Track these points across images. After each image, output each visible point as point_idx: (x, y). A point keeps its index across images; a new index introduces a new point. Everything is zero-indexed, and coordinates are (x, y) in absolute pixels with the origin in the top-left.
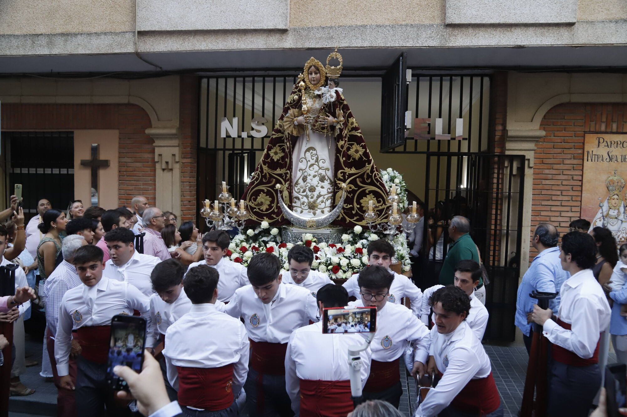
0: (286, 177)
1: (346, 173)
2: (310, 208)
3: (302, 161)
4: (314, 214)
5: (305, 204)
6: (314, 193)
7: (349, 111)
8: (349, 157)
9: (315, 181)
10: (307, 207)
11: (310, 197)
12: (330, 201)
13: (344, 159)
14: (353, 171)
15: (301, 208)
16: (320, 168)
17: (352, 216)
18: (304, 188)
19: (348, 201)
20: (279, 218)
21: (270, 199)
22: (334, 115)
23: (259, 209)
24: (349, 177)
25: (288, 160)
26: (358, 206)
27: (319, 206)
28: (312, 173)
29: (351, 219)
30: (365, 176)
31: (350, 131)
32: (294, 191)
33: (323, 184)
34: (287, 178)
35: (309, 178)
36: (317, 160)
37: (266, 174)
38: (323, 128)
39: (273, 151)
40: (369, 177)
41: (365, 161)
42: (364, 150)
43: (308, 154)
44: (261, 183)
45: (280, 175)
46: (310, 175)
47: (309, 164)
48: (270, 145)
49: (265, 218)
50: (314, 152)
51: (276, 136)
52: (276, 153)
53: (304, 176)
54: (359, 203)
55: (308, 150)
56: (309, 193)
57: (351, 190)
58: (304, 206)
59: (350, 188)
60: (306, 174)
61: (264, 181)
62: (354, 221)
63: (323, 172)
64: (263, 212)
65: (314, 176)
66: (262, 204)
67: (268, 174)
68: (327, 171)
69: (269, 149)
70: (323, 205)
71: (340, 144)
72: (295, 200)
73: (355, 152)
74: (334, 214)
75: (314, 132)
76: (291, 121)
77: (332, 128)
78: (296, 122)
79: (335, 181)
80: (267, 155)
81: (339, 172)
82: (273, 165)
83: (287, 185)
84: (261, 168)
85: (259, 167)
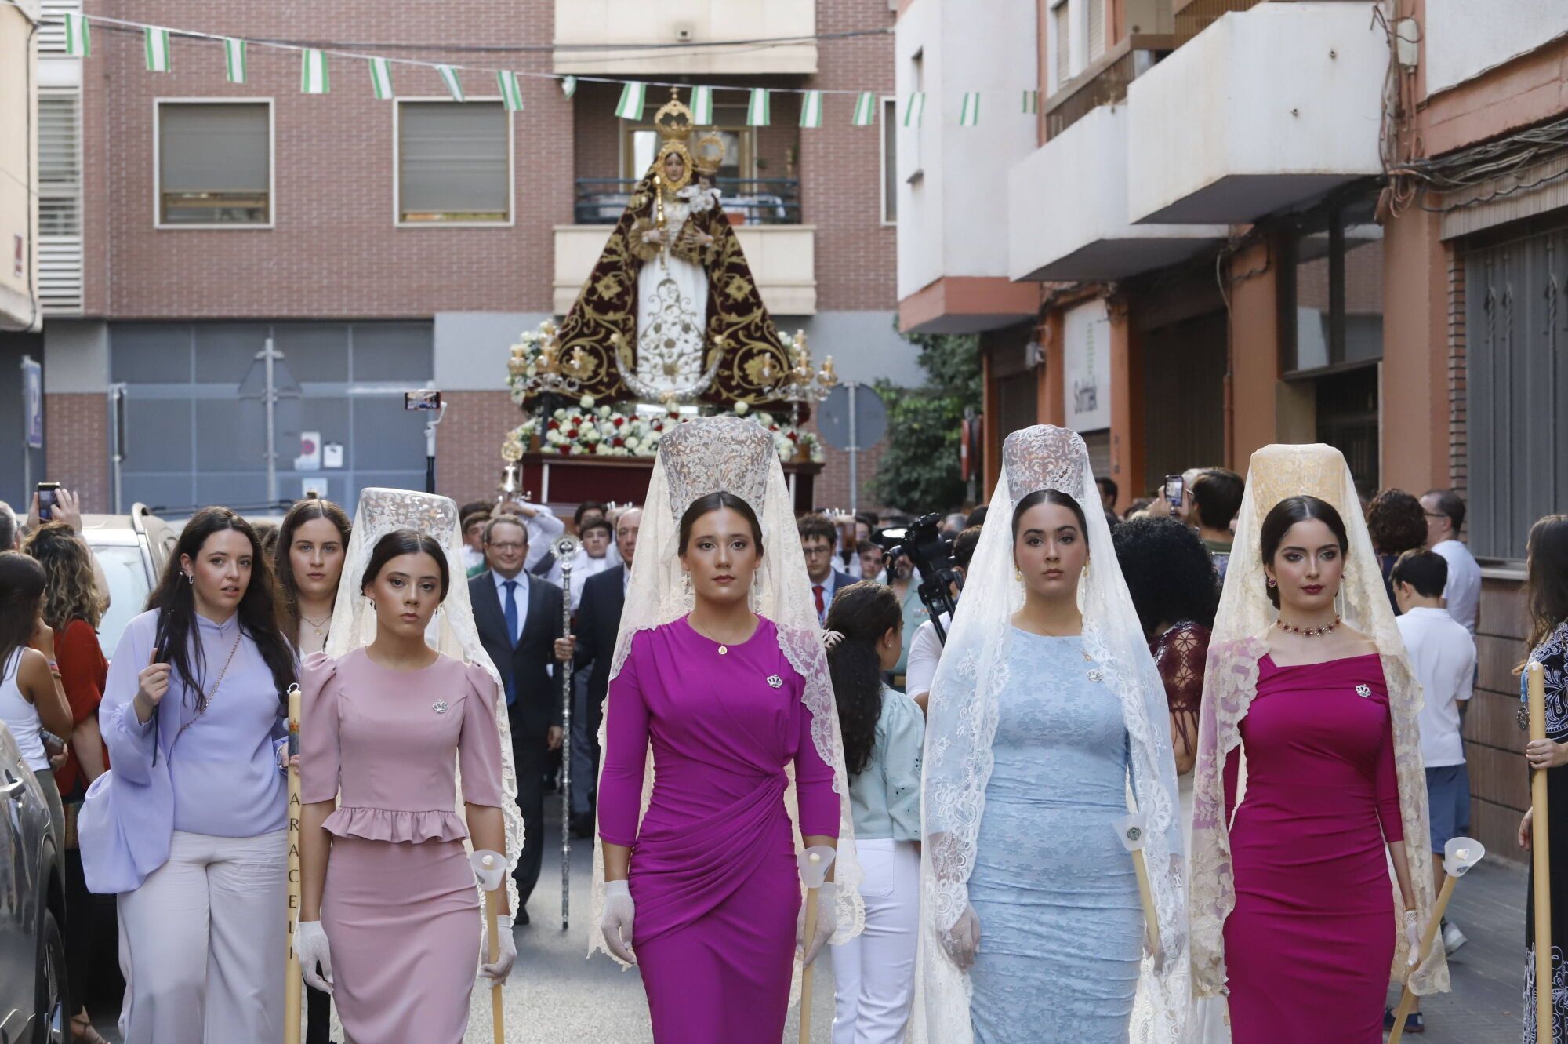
0: (625, 324)
1: (723, 321)
2: (666, 373)
3: (653, 299)
4: (674, 382)
5: (659, 367)
6: (672, 350)
8: (727, 296)
9: (675, 332)
10: (661, 372)
11: (666, 356)
12: (699, 363)
13: (721, 299)
14: (734, 318)
15: (651, 373)
16: (683, 312)
17: (730, 389)
18: (657, 343)
19: (726, 364)
20: (613, 392)
21: (596, 361)
22: (707, 230)
24: (727, 328)
25: (629, 300)
26: (741, 374)
27: (682, 371)
28: (671, 319)
29: (729, 393)
30: (753, 327)
31: (730, 256)
32: (639, 348)
34: (628, 327)
35: (664, 328)
36: (678, 299)
37: (589, 320)
38: (690, 250)
39: (602, 283)
40: (758, 328)
41: (753, 305)
42: (750, 286)
43: (663, 290)
44: (581, 335)
45: (615, 323)
46: (666, 322)
47: (665, 304)
48: (597, 274)
49: (586, 391)
50: (673, 287)
51: (609, 259)
52: (608, 287)
53: (657, 324)
54: (741, 368)
55: (664, 283)
56: (665, 350)
57: (730, 348)
58: (657, 369)
60: (659, 321)
61: (585, 330)
62: (734, 396)
63: (687, 319)
64: (584, 381)
65: (674, 324)
66: (581, 368)
67: (592, 321)
68: (693, 317)
69: (595, 279)
70: (686, 369)
71: (716, 275)
72: (640, 362)
73: (737, 290)
74: (704, 382)
75: (673, 253)
76: (639, 237)
77: (703, 249)
78: (645, 239)
79: (707, 333)
80: (592, 291)
81: (713, 320)
82: (602, 306)
83: (628, 337)
84: (582, 310)
85: (578, 308)
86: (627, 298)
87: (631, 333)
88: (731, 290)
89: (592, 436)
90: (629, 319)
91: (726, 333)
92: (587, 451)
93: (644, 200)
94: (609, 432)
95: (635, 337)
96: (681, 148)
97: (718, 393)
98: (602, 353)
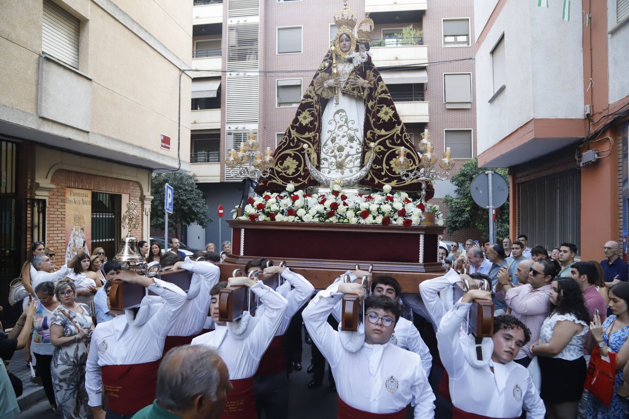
0: (314, 139)
1: (375, 134)
2: (338, 168)
3: (331, 123)
4: (343, 173)
5: (333, 164)
6: (342, 153)
7: (379, 76)
8: (379, 119)
9: (344, 142)
10: (335, 167)
11: (338, 157)
12: (359, 160)
13: (374, 119)
14: (383, 132)
15: (328, 168)
16: (349, 129)
17: (380, 177)
18: (333, 149)
19: (377, 161)
20: (306, 181)
21: (297, 163)
22: (364, 77)
23: (285, 173)
24: (378, 139)
25: (317, 124)
26: (388, 167)
27: (348, 166)
28: (341, 134)
29: (380, 180)
30: (395, 137)
31: (380, 94)
32: (322, 153)
33: (352, 144)
34: (316, 140)
35: (337, 139)
36: (346, 121)
37: (294, 138)
38: (354, 90)
39: (302, 115)
40: (398, 137)
41: (395, 123)
42: (393, 112)
43: (337, 116)
44: (289, 147)
45: (308, 139)
46: (339, 135)
47: (338, 125)
48: (299, 110)
49: (291, 181)
50: (344, 114)
51: (306, 101)
52: (305, 118)
53: (333, 137)
54: (388, 164)
55: (338, 112)
56: (337, 153)
57: (380, 151)
58: (332, 166)
59: (380, 149)
60: (334, 135)
61: (291, 144)
62: (383, 182)
63: (352, 133)
64: (289, 175)
65: (343, 137)
66: (288, 168)
67: (295, 139)
68: (356, 132)
70: (351, 165)
71: (370, 104)
72: (323, 161)
73: (385, 114)
74: (363, 173)
75: (344, 94)
76: (321, 84)
78: (325, 85)
79: (364, 141)
80: (296, 120)
81: (369, 132)
82: (302, 129)
84: (289, 132)
85: (287, 131)
88: (381, 115)
90: (316, 136)
91: (377, 142)
93: (327, 64)
95: (319, 146)
96: (348, 31)
97: (372, 180)
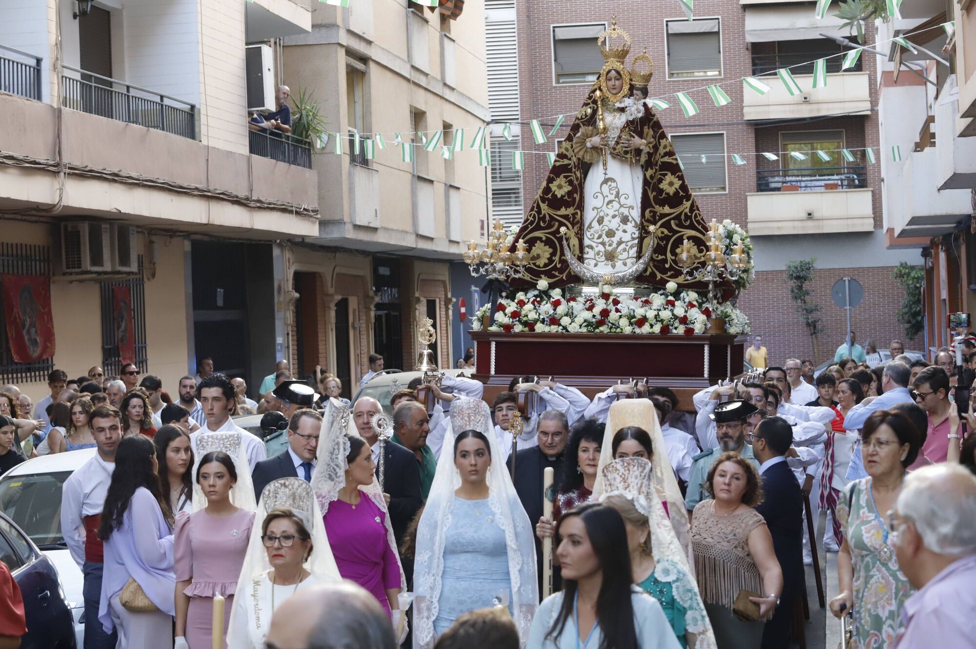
0: (574, 218)
1: (656, 212)
2: (607, 259)
3: (597, 196)
4: (614, 266)
5: (601, 254)
6: (612, 239)
7: (661, 131)
8: (661, 191)
9: (614, 224)
10: (603, 258)
11: (607, 244)
12: (635, 249)
13: (654, 193)
14: (667, 209)
15: (595, 259)
16: (622, 206)
17: (664, 271)
18: (600, 233)
19: (659, 249)
20: (564, 275)
21: (551, 250)
22: (641, 135)
23: (534, 264)
24: (660, 220)
25: (577, 197)
26: (673, 258)
27: (620, 257)
28: (611, 212)
29: (663, 274)
30: (683, 217)
31: (662, 157)
32: (585, 238)
33: (625, 227)
34: (576, 220)
35: (606, 219)
36: (617, 195)
37: (545, 215)
38: (626, 152)
39: (556, 183)
40: (687, 217)
41: (683, 197)
42: (680, 182)
43: (605, 188)
44: (538, 228)
45: (566, 217)
46: (608, 215)
47: (607, 200)
48: (552, 175)
49: (543, 276)
50: (614, 185)
51: (561, 163)
52: (560, 187)
53: (600, 217)
54: (674, 253)
55: (605, 182)
56: (606, 239)
57: (663, 235)
58: (600, 256)
59: (662, 233)
60: (602, 214)
61: (542, 224)
62: (667, 277)
63: (625, 211)
64: (540, 268)
65: (614, 217)
66: (538, 257)
67: (547, 216)
68: (631, 210)
69: (550, 180)
70: (625, 255)
71: (650, 172)
72: (587, 250)
73: (669, 184)
74: (640, 266)
75: (615, 156)
76: (583, 143)
77: (638, 152)
78: (589, 145)
79: (642, 223)
80: (547, 190)
81: (647, 211)
82: (556, 203)
83: (576, 229)
84: (538, 207)
85: (535, 205)
86: (575, 195)
87: (579, 225)
88: (664, 186)
89: (532, 316)
90: (577, 213)
91: (659, 224)
92: (526, 329)
93: (589, 111)
94: (547, 313)
95: (581, 228)
96: (618, 66)
97: (653, 275)
98: (555, 243)
